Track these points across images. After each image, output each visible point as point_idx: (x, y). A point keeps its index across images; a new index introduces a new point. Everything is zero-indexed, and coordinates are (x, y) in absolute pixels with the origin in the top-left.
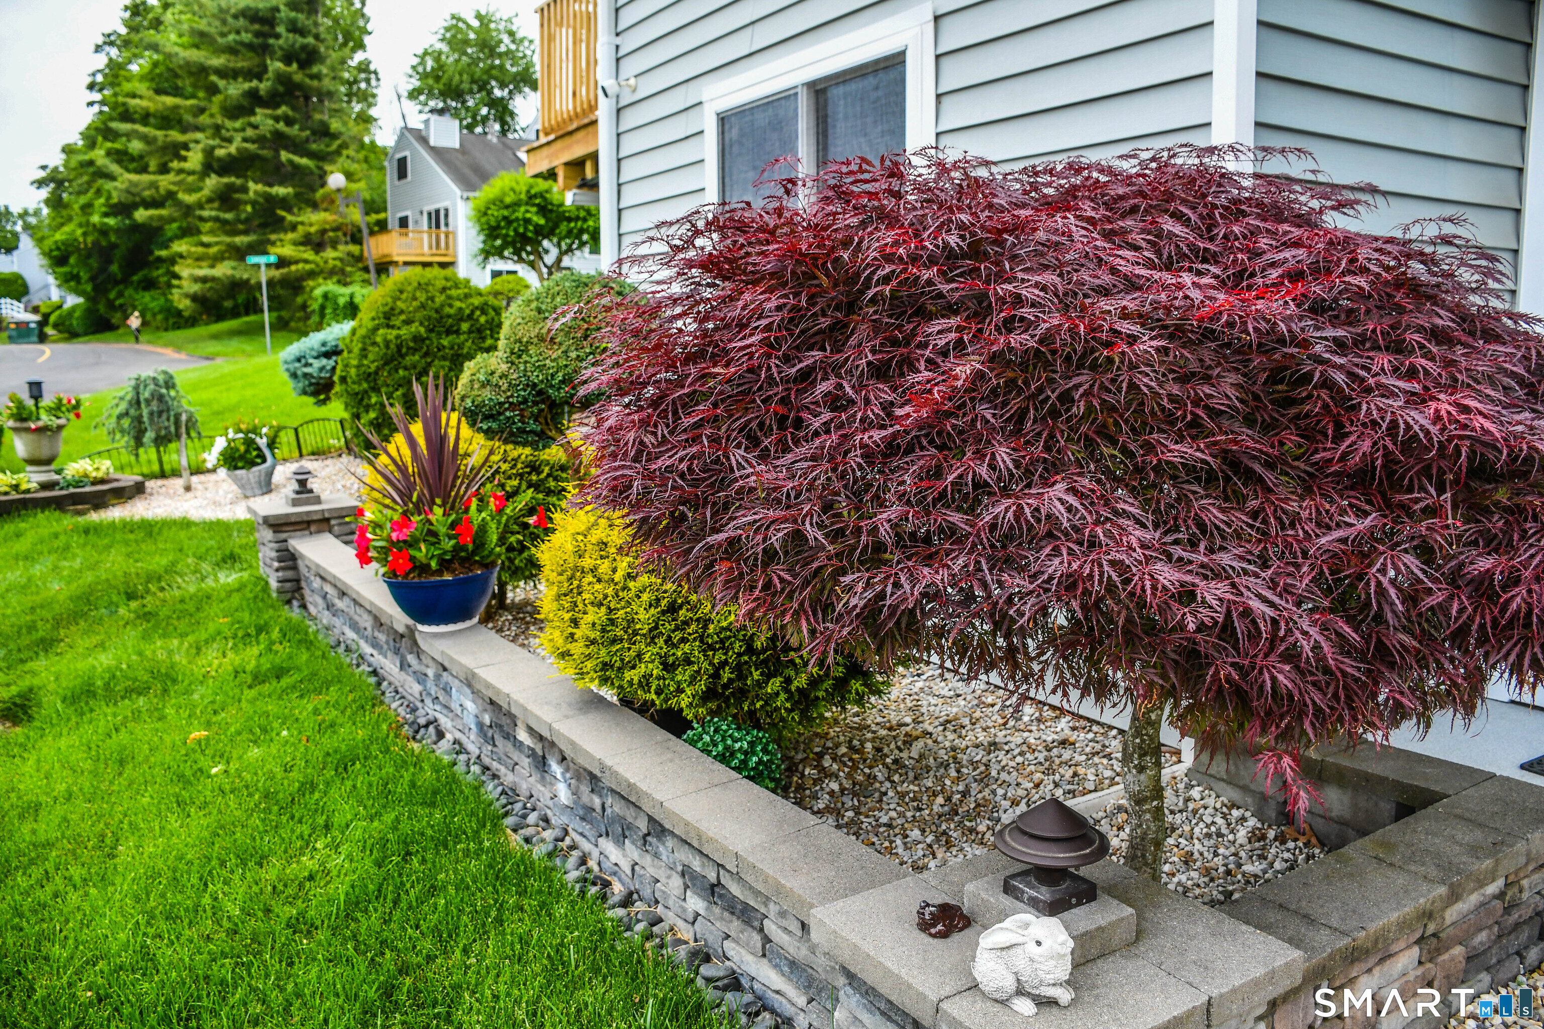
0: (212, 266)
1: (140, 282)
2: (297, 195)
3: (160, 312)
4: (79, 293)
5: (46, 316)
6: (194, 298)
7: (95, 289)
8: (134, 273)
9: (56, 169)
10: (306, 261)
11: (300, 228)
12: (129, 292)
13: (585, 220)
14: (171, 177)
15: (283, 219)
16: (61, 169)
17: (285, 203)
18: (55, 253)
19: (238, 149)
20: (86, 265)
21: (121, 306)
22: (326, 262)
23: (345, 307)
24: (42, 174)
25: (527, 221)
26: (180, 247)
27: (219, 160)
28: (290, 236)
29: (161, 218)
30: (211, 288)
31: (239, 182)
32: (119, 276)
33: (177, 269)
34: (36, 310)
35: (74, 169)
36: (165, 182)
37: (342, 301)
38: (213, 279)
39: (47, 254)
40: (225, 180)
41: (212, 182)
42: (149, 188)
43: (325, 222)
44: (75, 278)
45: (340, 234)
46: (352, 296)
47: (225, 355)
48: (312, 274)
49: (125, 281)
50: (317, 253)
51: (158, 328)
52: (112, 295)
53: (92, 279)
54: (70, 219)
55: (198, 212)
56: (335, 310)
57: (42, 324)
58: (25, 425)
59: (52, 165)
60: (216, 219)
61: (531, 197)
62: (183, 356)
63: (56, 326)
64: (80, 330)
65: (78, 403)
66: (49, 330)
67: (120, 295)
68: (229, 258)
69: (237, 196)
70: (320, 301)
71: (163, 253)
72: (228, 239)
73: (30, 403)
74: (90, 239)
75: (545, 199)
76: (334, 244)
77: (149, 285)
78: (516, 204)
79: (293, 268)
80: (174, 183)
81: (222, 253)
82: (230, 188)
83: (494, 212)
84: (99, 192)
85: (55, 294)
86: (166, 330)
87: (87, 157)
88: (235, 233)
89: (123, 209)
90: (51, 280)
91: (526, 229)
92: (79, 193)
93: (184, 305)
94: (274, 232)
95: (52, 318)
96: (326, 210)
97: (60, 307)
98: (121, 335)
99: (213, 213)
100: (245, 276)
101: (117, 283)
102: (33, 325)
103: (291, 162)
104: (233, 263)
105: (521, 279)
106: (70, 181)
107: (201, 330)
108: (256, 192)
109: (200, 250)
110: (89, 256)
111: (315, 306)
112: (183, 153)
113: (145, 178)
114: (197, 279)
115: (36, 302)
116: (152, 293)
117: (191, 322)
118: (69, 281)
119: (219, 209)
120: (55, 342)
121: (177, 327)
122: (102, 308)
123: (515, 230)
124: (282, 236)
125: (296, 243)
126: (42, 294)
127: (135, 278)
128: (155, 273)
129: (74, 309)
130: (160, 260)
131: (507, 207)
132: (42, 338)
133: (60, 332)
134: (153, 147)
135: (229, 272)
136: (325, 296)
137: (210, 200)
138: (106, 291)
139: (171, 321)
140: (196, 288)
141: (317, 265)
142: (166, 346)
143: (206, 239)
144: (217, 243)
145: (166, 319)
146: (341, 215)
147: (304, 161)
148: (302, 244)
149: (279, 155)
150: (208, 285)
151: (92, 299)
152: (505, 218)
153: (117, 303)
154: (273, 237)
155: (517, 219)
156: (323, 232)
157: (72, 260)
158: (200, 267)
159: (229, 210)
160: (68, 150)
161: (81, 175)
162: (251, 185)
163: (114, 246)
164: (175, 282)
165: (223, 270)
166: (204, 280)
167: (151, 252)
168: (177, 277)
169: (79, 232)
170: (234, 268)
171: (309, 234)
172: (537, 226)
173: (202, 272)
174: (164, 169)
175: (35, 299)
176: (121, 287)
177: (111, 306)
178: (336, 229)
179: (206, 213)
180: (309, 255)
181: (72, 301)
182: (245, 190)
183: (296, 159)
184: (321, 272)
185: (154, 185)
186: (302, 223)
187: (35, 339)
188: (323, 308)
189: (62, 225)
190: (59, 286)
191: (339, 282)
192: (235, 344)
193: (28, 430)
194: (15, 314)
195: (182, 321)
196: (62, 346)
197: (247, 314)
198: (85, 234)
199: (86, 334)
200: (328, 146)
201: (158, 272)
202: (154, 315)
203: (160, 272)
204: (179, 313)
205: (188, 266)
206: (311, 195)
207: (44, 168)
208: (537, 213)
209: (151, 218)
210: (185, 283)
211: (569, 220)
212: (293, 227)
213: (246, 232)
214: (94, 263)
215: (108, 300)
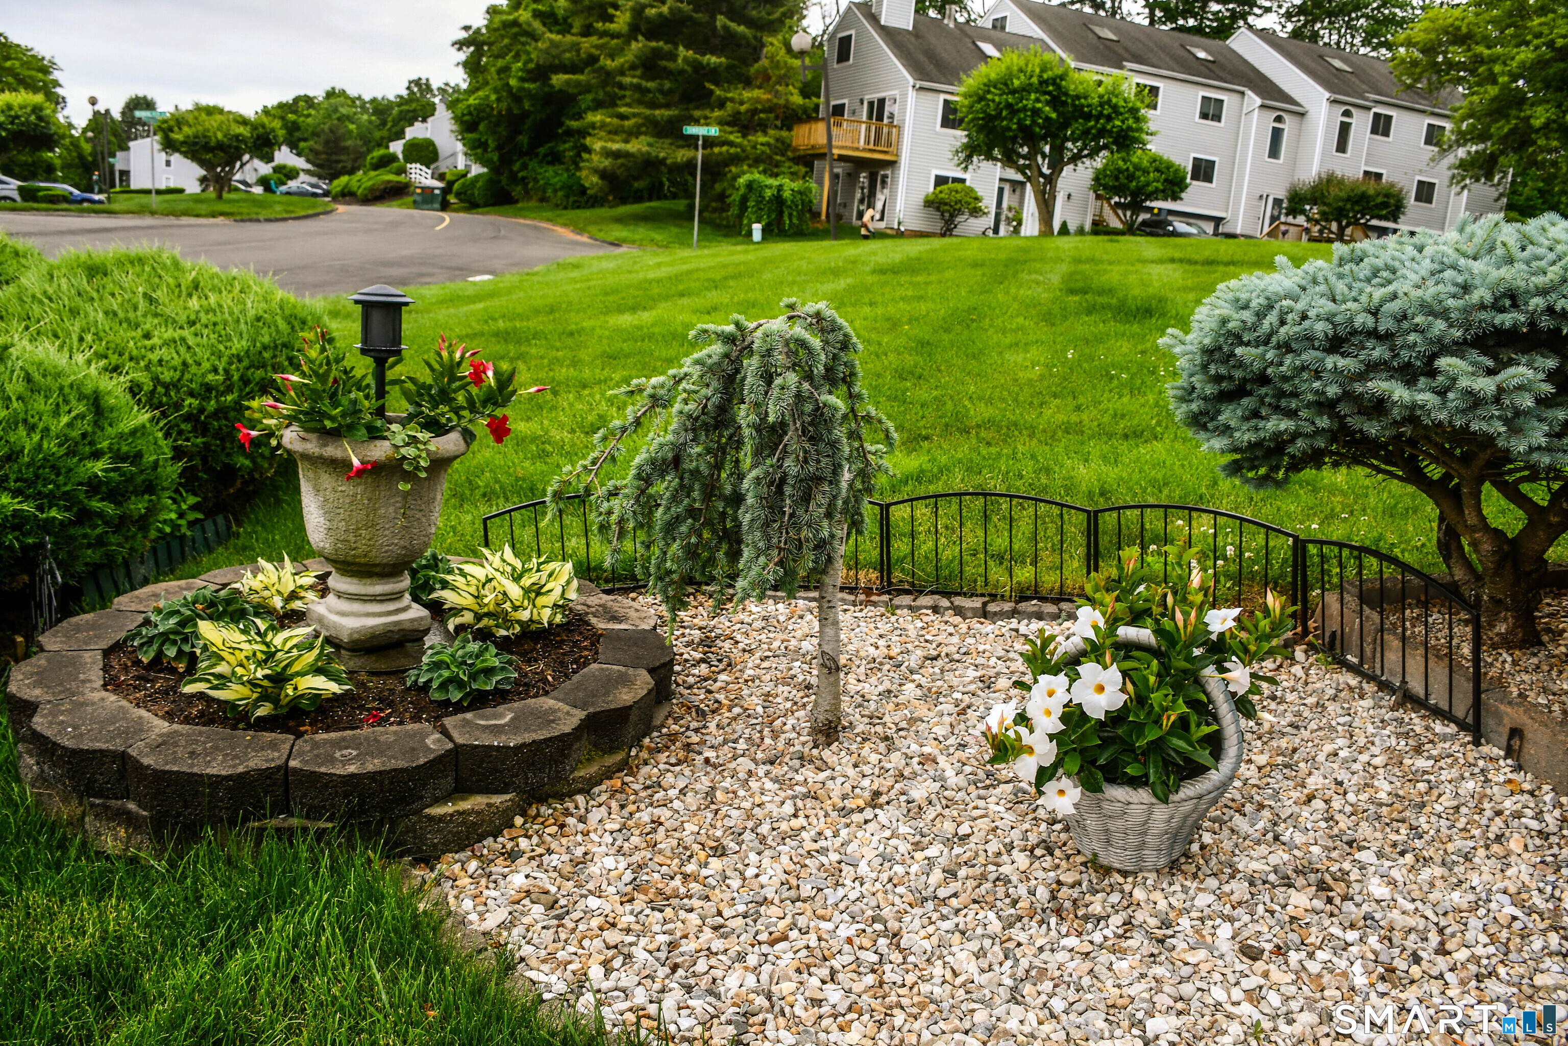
0: (627, 141)
1: (546, 155)
2: (729, 68)
3: (561, 188)
4: (483, 162)
5: (450, 184)
6: (603, 174)
7: (502, 158)
8: (541, 146)
9: (478, 31)
10: (731, 144)
11: (729, 105)
12: (533, 164)
13: (1109, 118)
14: (594, 39)
15: (711, 92)
16: (484, 31)
17: (713, 74)
18: (466, 118)
19: (670, 9)
20: (494, 133)
21: (523, 179)
22: (754, 147)
23: (770, 201)
24: (464, 35)
25: (1036, 112)
26: (596, 117)
27: (648, 20)
28: (717, 113)
29: (578, 84)
30: (623, 165)
31: (667, 47)
32: (525, 149)
33: (588, 141)
34: (441, 177)
35: (496, 30)
36: (588, 44)
37: (768, 193)
38: (627, 155)
39: (457, 119)
40: (653, 44)
41: (637, 46)
42: (569, 50)
43: (758, 100)
44: (483, 145)
45: (772, 116)
46: (780, 188)
47: (633, 242)
48: (736, 160)
49: (531, 153)
50: (744, 136)
51: (557, 206)
52: (516, 167)
53: (499, 148)
54: (486, 83)
55: (618, 78)
56: (758, 203)
57: (446, 191)
58: (331, 451)
59: (475, 26)
60: (637, 88)
61: (1043, 82)
62: (584, 239)
63: (458, 195)
64: (481, 201)
65: (505, 381)
66: (452, 199)
67: (524, 167)
68: (645, 134)
69: (664, 63)
70: (742, 191)
71: (574, 124)
72: (648, 112)
73: (362, 367)
74: (504, 105)
75: (1059, 87)
76: (763, 127)
77: (555, 159)
78: (1026, 89)
79: (716, 150)
80: (597, 47)
81: (639, 126)
82: (657, 54)
83: (995, 96)
84: (517, 56)
85: (461, 162)
86: (565, 208)
87: (511, 17)
88: (653, 105)
89: (540, 73)
90: (459, 146)
91: (1034, 122)
92: (497, 57)
93: (591, 181)
94: (697, 108)
95: (456, 186)
96: (760, 87)
97: (465, 175)
98: (522, 209)
99: (635, 81)
100: (662, 155)
101: (522, 154)
102: (437, 192)
103: (726, 28)
104: (650, 139)
105: (971, 190)
106: (490, 44)
107: (604, 212)
108: (685, 59)
109: (615, 121)
110: (497, 125)
111: (736, 197)
112: (611, 11)
113: (569, 38)
114: (608, 153)
115: (443, 170)
116: (557, 167)
117: (595, 202)
118: (476, 149)
119: (641, 77)
120: (456, 211)
121: (577, 206)
122: (504, 180)
123: (1019, 123)
124: (707, 112)
125: (721, 123)
126: (449, 162)
127: (542, 150)
128: (562, 147)
129: (477, 177)
130: (570, 133)
131: (1013, 92)
132: (445, 206)
133: (461, 201)
134: (579, 7)
135: (645, 149)
136: (750, 185)
137: (633, 67)
138: (510, 162)
139: (571, 199)
140: (607, 163)
141: (743, 151)
142: (565, 225)
143: (623, 110)
144: (635, 115)
145: (567, 197)
146: (777, 94)
147: (741, 29)
148: (728, 124)
149: (715, 20)
150: (619, 161)
151: (495, 168)
152: (1009, 106)
153: (520, 175)
154: (697, 113)
155: (1025, 109)
156: (754, 112)
157: (481, 127)
158: (613, 141)
159: (652, 79)
160: (493, 11)
161: (503, 37)
162: (682, 51)
163: (525, 115)
164: (585, 156)
165: (637, 146)
166: (616, 155)
167: (561, 124)
168: (588, 150)
169: (493, 97)
170: (650, 145)
171: (739, 113)
172: (1048, 119)
173: (615, 146)
174: (587, 31)
175: (443, 166)
176: (526, 158)
177: (514, 179)
178: (770, 110)
179: (627, 80)
180: (735, 138)
181: (477, 170)
182: (673, 57)
183: (733, 25)
184: (747, 158)
185: (576, 47)
186: (732, 100)
187: (437, 206)
188: (744, 200)
189: (478, 89)
190: (466, 154)
191: (764, 172)
192: (642, 232)
193: (340, 466)
194: (423, 180)
195: (583, 200)
196: (462, 215)
197: (650, 199)
198: (498, 100)
199: (486, 205)
200: (769, 14)
201: (566, 147)
202: (555, 191)
203: (567, 146)
204: (583, 191)
205: (600, 139)
206: (744, 70)
207: (467, 28)
208: (1048, 103)
209: (568, 82)
210: (595, 158)
211: (1088, 117)
212: (721, 104)
213: (667, 106)
214: (503, 131)
215: (511, 171)
